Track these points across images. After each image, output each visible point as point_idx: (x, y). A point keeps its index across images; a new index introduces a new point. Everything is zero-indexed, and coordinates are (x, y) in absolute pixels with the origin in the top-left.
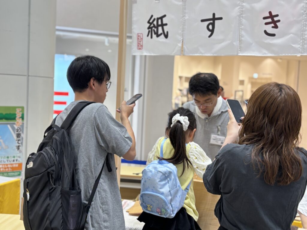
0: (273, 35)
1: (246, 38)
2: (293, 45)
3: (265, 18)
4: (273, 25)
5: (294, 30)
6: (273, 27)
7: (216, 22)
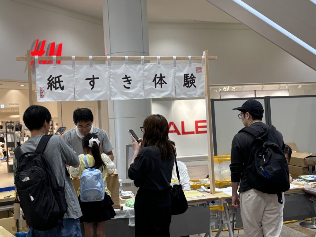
0: (129, 88)
1: (114, 90)
2: (140, 93)
3: (123, 78)
4: (128, 82)
5: (139, 85)
6: (128, 83)
7: (95, 80)
